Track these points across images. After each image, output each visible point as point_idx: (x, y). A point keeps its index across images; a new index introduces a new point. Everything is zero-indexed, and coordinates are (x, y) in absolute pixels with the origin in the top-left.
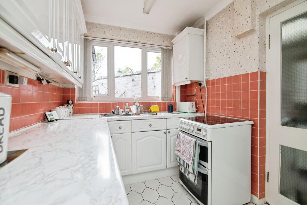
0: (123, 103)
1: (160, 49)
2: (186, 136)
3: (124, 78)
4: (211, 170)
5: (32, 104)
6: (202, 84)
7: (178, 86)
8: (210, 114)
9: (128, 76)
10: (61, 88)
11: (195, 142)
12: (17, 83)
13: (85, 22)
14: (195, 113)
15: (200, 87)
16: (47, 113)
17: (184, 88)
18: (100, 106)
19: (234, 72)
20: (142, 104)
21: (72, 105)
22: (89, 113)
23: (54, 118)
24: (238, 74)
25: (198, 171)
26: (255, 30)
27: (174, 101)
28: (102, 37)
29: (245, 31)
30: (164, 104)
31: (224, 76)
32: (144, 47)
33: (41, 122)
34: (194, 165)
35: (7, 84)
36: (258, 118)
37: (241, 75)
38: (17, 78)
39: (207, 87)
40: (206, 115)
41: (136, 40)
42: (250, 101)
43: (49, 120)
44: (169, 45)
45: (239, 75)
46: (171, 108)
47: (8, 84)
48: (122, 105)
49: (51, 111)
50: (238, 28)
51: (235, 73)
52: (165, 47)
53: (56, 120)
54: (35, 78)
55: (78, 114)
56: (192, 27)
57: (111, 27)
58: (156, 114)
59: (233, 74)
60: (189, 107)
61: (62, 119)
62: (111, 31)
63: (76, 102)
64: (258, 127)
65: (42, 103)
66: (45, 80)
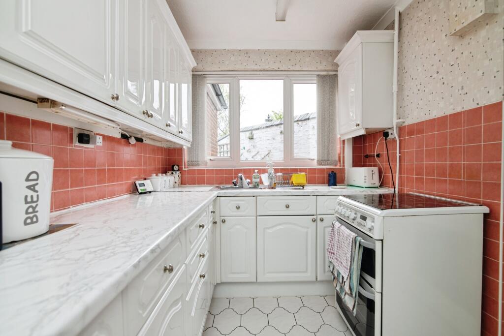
0: (251, 169)
1: (314, 77)
2: (343, 228)
3: (268, 129)
4: (382, 293)
5: (114, 169)
6: (390, 134)
7: (348, 140)
8: (406, 190)
9: (273, 126)
10: (165, 148)
11: (354, 239)
12: (88, 142)
13: (190, 49)
14: (378, 187)
15: (386, 139)
16: (138, 183)
17: (359, 142)
18: (217, 174)
19: (452, 107)
20: (282, 170)
21: (178, 172)
22: (202, 184)
23: (146, 189)
24: (459, 109)
25: (359, 292)
26: (494, 14)
27: (340, 166)
28: (219, 70)
29: (471, 19)
30: (322, 171)
31: (432, 117)
32: (287, 76)
33: (130, 194)
34: (351, 281)
35: (76, 144)
36: (500, 201)
37: (464, 112)
38: (88, 136)
39: (400, 140)
40: (397, 192)
41: (271, 68)
42: (484, 164)
43: (140, 191)
44: (330, 68)
45: (461, 112)
46: (334, 178)
47: (78, 144)
48: (248, 173)
49: (145, 179)
50: (457, 16)
51: (454, 109)
52: (324, 73)
53: (150, 192)
54: (119, 136)
55: (187, 185)
56: (374, 29)
57: (232, 52)
58: (302, 188)
59: (449, 111)
60: (365, 177)
61: (159, 190)
62: (233, 58)
63: (185, 168)
64: (499, 220)
65: (130, 170)
66: (133, 138)
